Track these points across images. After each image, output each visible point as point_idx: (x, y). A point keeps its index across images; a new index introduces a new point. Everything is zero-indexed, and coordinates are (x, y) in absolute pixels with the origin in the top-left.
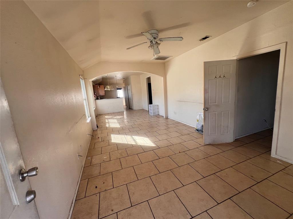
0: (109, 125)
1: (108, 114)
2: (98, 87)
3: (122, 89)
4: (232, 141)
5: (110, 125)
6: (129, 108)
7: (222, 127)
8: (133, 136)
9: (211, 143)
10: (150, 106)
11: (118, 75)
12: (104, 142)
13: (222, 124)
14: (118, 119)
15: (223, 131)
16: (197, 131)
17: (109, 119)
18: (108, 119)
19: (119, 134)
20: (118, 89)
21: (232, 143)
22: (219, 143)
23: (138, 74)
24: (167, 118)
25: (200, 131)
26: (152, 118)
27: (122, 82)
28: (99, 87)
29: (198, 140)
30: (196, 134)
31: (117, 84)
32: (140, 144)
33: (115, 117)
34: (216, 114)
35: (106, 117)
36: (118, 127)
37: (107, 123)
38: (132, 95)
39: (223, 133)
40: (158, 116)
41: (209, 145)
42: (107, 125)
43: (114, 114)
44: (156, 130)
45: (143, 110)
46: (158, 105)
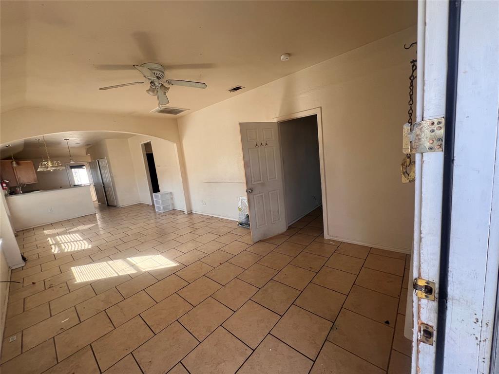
0: (61, 249)
1: (52, 225)
2: (15, 165)
3: (85, 167)
4: (285, 230)
5: (63, 247)
6: (108, 205)
7: (272, 213)
8: (128, 259)
9: (262, 239)
10: (156, 196)
11: (73, 137)
12: (53, 288)
13: (271, 209)
14: (82, 233)
15: (274, 219)
16: (241, 226)
17: (58, 234)
18: (53, 236)
19: (93, 261)
20: (72, 167)
21: (285, 232)
22: (271, 237)
23: (123, 137)
24: (190, 213)
25: (245, 224)
26: (163, 218)
27: (84, 152)
28: (18, 164)
29: (244, 239)
30: (240, 231)
31: (70, 156)
32: (147, 270)
33: (75, 229)
34: (263, 196)
35: (46, 232)
36: (86, 248)
37: (53, 246)
38: (112, 177)
39: (274, 221)
40: (174, 212)
41: (261, 241)
42: (55, 250)
43: (67, 223)
44: (174, 238)
45: (141, 206)
46: (171, 193)
